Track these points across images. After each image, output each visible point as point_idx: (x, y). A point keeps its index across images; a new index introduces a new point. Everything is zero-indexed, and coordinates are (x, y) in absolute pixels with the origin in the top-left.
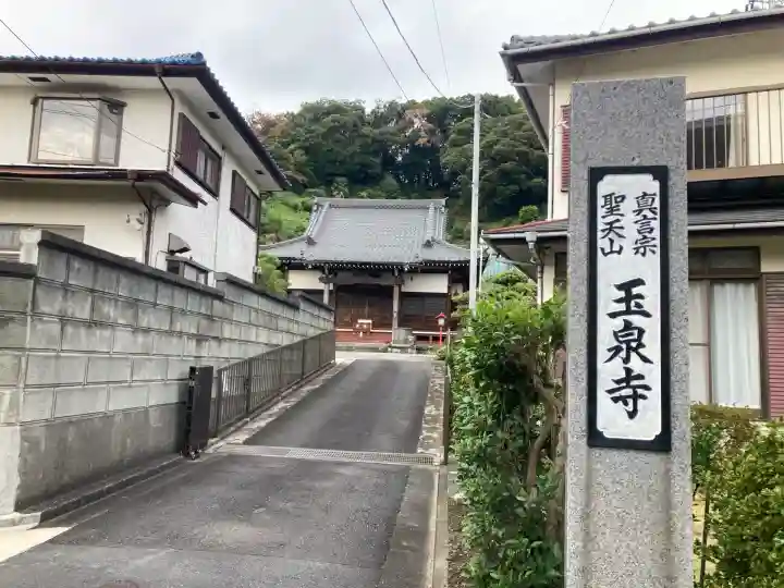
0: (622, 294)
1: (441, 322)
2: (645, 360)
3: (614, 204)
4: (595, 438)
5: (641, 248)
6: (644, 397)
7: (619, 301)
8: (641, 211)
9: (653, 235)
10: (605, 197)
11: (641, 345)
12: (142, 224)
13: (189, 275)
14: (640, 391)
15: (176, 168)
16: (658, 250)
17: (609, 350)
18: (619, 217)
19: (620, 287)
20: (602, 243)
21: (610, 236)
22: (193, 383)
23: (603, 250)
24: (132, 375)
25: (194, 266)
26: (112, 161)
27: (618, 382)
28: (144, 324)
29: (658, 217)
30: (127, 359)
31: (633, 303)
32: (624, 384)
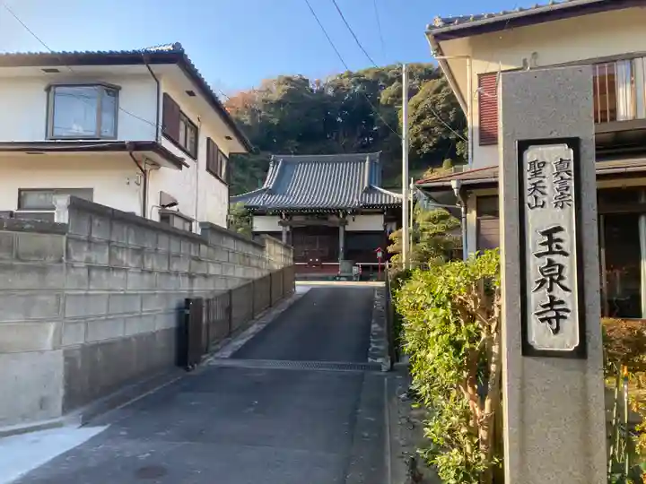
0: (546, 239)
1: (380, 255)
2: (565, 289)
3: (537, 169)
4: (527, 350)
5: (560, 203)
6: (565, 318)
7: (543, 244)
8: (558, 173)
9: (568, 192)
10: (530, 163)
11: (561, 278)
12: (139, 185)
13: (177, 224)
14: (561, 313)
15: (163, 139)
16: (573, 203)
17: (537, 282)
18: (541, 179)
19: (544, 233)
20: (529, 199)
21: (535, 193)
22: (188, 312)
23: (529, 205)
24: (141, 307)
25: (180, 217)
26: (112, 135)
27: (544, 306)
28: (149, 266)
29: (573, 177)
30: (137, 294)
31: (554, 245)
32: (549, 308)
